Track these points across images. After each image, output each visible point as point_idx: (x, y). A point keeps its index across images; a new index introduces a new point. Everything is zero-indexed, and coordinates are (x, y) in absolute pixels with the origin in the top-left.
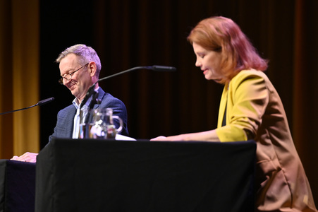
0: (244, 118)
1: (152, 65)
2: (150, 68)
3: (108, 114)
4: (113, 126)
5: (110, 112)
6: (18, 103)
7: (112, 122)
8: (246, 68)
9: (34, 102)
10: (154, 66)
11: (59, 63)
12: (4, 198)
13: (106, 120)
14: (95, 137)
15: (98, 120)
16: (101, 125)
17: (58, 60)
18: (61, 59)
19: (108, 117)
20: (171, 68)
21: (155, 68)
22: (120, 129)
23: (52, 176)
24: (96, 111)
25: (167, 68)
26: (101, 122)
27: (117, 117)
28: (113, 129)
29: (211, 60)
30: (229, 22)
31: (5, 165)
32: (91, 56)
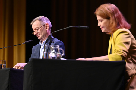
0: (121, 50)
1: (78, 26)
2: (77, 27)
3: (57, 48)
4: (60, 53)
5: (58, 47)
6: (16, 42)
7: (59, 51)
8: (121, 28)
9: (23, 42)
10: (79, 26)
11: (32, 25)
12: (9, 85)
13: (56, 50)
14: (51, 58)
15: (53, 50)
16: (54, 53)
17: (31, 24)
18: (33, 23)
19: (57, 49)
20: (86, 27)
21: (79, 27)
22: (63, 55)
23: (31, 76)
24: (52, 46)
25: (85, 27)
26: (54, 51)
27: (61, 49)
28: (59, 55)
29: (105, 23)
30: (114, 6)
31: (9, 71)
32: (46, 21)
